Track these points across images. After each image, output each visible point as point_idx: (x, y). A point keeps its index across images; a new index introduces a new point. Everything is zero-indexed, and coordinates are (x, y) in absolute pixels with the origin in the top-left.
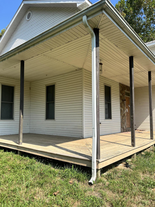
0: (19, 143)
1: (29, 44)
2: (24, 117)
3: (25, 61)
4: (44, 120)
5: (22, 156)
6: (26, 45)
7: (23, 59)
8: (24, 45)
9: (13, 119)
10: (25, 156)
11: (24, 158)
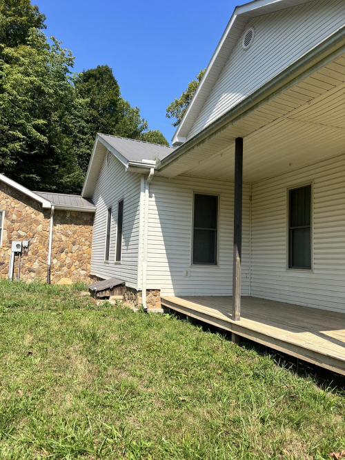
0: (233, 317)
1: (256, 98)
2: (242, 260)
3: (244, 139)
4: (285, 270)
5: (240, 345)
6: (249, 103)
7: (240, 136)
8: (245, 103)
9: (216, 264)
10: (248, 348)
11: (246, 352)
